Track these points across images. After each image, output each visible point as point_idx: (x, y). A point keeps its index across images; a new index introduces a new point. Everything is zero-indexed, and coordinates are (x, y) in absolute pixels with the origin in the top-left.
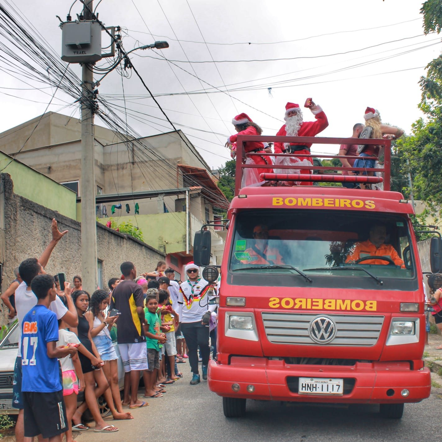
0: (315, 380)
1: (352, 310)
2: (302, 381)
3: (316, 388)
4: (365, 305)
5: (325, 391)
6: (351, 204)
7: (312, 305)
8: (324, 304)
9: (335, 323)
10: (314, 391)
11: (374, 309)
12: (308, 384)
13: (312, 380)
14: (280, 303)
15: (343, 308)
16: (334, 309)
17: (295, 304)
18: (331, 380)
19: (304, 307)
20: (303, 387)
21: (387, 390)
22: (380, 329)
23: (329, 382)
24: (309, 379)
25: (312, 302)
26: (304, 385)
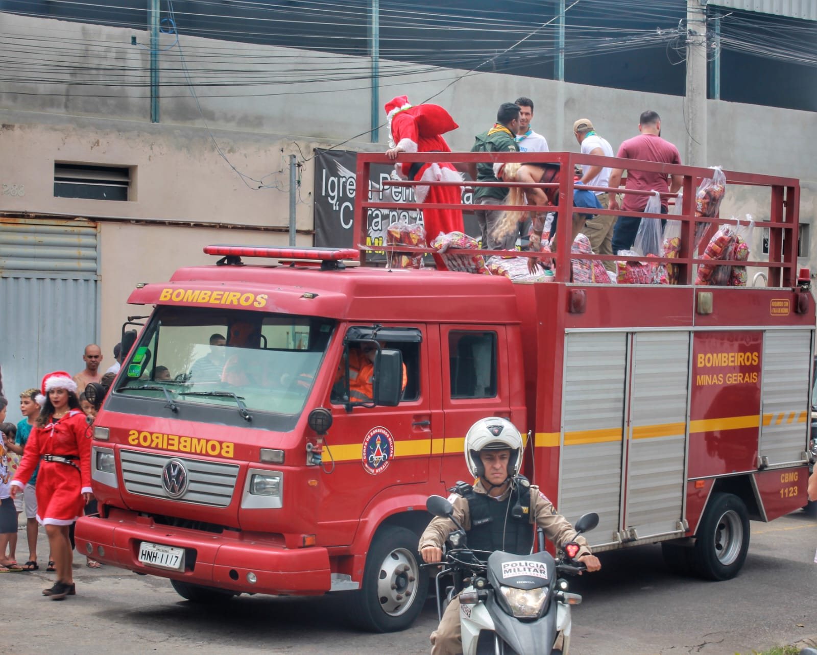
0: (158, 547)
1: (207, 455)
2: (145, 547)
3: (156, 557)
4: (221, 448)
5: (163, 564)
6: (239, 300)
7: (168, 444)
8: (180, 443)
9: (187, 471)
10: (153, 563)
11: (231, 455)
12: (149, 552)
13: (154, 547)
14: (138, 438)
15: (198, 451)
16: (189, 451)
17: (152, 441)
18: (172, 549)
19: (160, 446)
20: (143, 554)
21: (229, 571)
22: (234, 484)
23: (170, 551)
24: (151, 545)
25: (169, 439)
26: (144, 553)
